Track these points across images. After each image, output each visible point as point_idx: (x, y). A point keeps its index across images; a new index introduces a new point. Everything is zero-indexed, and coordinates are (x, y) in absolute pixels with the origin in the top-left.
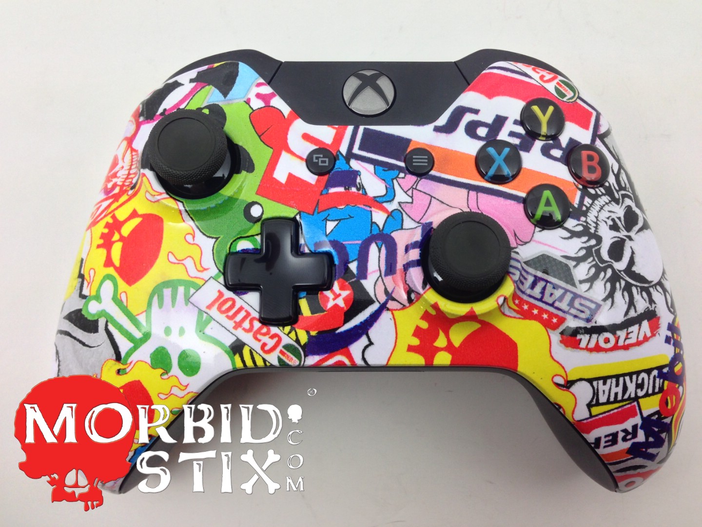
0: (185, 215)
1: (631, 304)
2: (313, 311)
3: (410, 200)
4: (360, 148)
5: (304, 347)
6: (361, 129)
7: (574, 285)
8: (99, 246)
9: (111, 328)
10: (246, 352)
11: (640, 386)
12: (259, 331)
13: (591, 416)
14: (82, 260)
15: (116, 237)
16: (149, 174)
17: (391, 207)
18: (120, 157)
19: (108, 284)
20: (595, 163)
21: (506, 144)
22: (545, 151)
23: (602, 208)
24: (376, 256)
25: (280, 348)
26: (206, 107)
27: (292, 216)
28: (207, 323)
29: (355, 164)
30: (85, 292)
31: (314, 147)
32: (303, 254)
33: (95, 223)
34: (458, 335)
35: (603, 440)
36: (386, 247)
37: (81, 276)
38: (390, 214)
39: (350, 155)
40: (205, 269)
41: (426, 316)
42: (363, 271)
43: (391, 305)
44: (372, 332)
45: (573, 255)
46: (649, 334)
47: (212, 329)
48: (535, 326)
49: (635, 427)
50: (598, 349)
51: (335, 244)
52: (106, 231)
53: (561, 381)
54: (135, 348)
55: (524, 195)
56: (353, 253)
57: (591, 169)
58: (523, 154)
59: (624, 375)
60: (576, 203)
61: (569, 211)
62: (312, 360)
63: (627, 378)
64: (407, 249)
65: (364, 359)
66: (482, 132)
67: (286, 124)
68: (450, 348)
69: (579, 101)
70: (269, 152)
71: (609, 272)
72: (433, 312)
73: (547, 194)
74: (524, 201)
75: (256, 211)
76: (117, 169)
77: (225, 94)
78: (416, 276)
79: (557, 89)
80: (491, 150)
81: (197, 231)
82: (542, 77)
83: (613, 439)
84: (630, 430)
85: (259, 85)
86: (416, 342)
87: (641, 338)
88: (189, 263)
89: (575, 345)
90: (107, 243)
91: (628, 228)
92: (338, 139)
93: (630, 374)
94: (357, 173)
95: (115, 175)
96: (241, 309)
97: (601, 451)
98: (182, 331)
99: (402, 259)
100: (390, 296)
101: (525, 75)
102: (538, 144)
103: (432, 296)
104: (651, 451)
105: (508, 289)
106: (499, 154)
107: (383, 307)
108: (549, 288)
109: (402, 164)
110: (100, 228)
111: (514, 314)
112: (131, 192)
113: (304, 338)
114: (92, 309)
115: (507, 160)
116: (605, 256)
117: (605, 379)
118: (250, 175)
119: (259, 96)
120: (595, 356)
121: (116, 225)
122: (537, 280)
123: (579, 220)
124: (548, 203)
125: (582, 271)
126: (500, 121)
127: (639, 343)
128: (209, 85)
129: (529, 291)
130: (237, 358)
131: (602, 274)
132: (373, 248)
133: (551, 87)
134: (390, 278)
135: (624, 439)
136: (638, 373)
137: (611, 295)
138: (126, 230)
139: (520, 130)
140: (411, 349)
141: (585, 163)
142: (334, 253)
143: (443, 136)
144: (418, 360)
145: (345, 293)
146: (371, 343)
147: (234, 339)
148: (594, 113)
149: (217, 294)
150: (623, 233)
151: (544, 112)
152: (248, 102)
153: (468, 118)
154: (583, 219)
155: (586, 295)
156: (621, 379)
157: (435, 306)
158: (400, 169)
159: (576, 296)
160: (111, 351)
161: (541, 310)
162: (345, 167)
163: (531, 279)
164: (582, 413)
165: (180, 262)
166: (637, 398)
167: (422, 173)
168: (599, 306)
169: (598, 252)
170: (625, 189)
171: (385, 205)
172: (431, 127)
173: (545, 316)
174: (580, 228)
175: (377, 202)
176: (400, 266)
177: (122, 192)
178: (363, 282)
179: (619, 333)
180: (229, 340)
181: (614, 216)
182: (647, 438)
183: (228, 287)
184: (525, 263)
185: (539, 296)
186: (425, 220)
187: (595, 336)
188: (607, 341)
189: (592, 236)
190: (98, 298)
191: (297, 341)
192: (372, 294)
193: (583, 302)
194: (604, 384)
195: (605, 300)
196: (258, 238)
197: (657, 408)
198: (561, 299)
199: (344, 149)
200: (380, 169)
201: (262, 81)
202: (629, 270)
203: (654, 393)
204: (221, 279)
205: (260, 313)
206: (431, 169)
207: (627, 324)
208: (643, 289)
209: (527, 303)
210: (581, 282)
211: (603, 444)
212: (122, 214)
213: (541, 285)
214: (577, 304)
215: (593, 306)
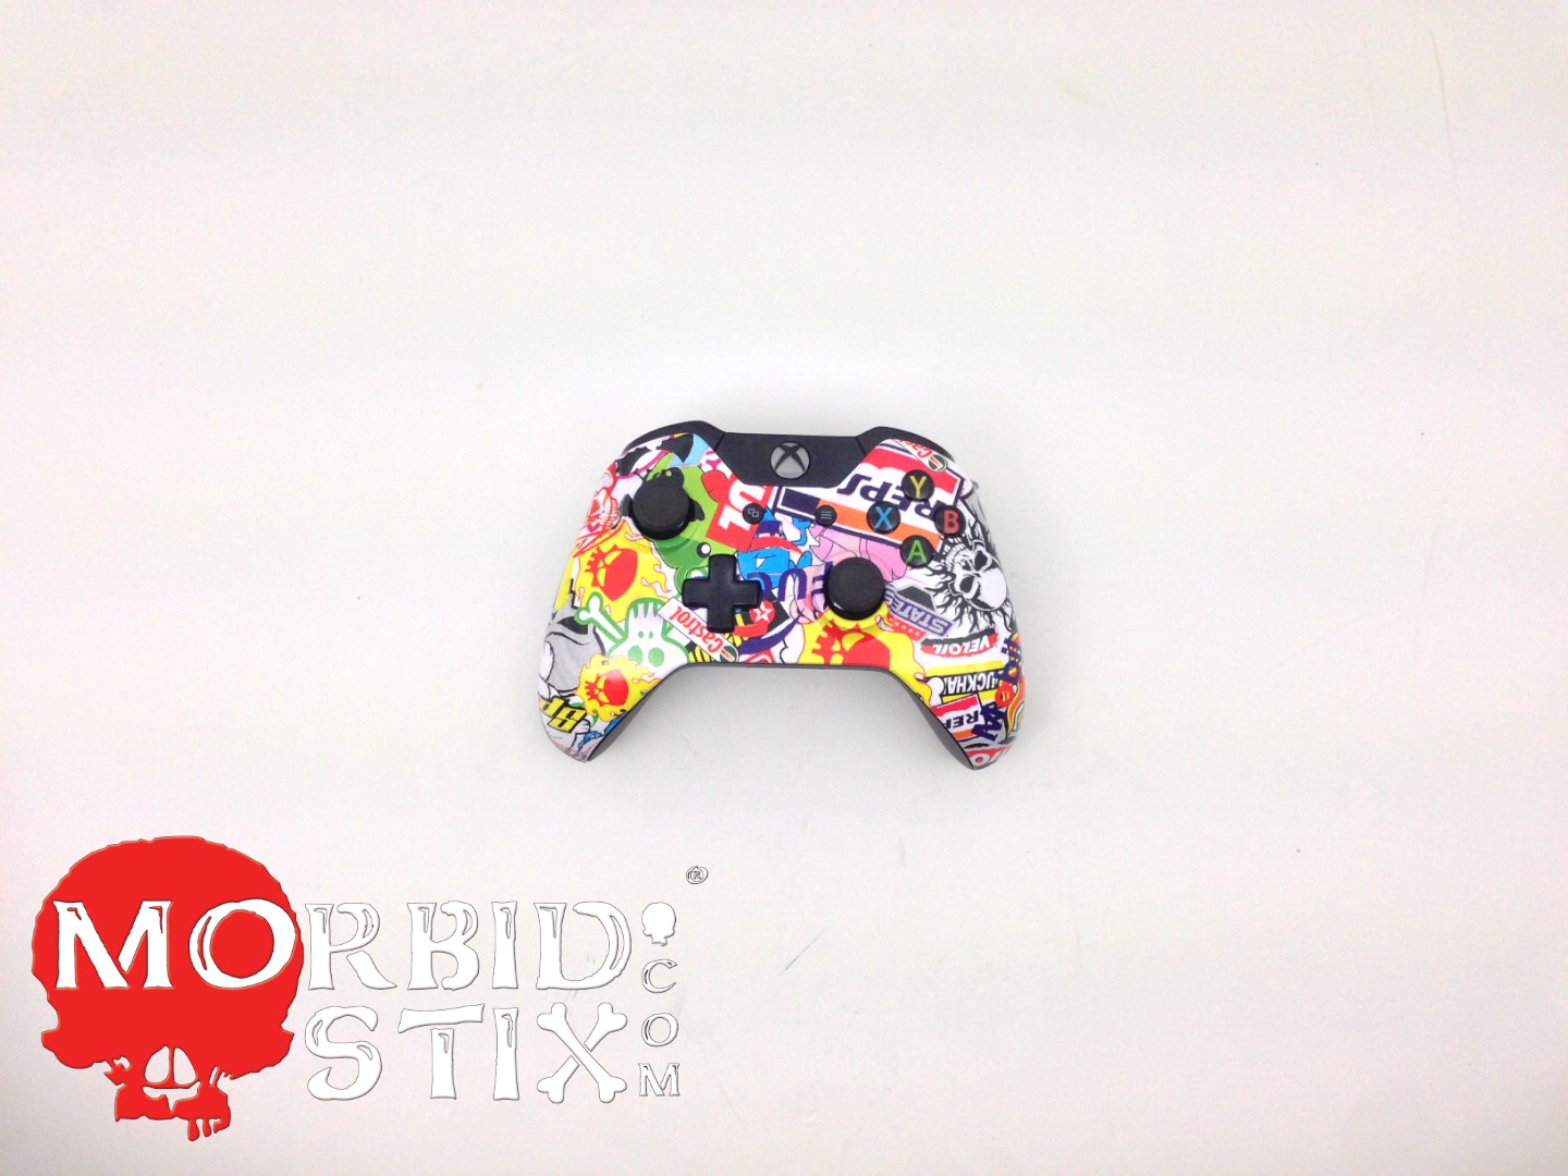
0: (654, 551)
1: (975, 623)
2: (745, 623)
3: (817, 544)
4: (783, 504)
5: (738, 648)
6: (784, 489)
7: (933, 609)
8: (587, 571)
9: (597, 630)
10: (697, 650)
11: (979, 683)
12: (706, 637)
13: (943, 703)
14: (572, 580)
15: (601, 564)
16: (629, 520)
17: (803, 549)
18: (601, 502)
19: (595, 600)
20: (954, 520)
21: (889, 504)
22: (918, 510)
23: (958, 553)
24: (791, 585)
25: (722, 648)
26: (670, 469)
27: (732, 553)
28: (670, 629)
29: (778, 516)
30: (577, 604)
31: (748, 502)
32: (739, 582)
33: (581, 552)
34: (849, 642)
35: (953, 722)
36: (800, 579)
37: (572, 592)
38: (803, 555)
39: (775, 509)
40: (669, 591)
41: (826, 629)
42: (782, 596)
43: (801, 620)
44: (787, 639)
45: (933, 588)
46: (988, 645)
47: (673, 634)
48: (903, 638)
49: (976, 713)
50: (948, 655)
51: (763, 575)
52: (592, 559)
53: (921, 678)
54: (616, 646)
55: (900, 542)
56: (775, 582)
57: (951, 525)
58: (901, 512)
59: (966, 674)
60: (938, 549)
61: (932, 554)
62: (744, 658)
63: (970, 677)
64: (814, 580)
65: (781, 658)
66: (873, 494)
67: (728, 484)
68: (842, 652)
69: (947, 472)
70: (715, 505)
71: (960, 600)
72: (831, 626)
73: (917, 543)
74: (900, 547)
75: (705, 550)
76: (599, 511)
77: (683, 459)
78: (820, 600)
79: (930, 463)
80: (878, 509)
81: (663, 564)
82: (919, 453)
83: (960, 721)
84: (973, 715)
85: (709, 453)
86: (818, 647)
87: (982, 647)
88: (657, 586)
89: (932, 652)
90: (593, 568)
91: (978, 568)
92: (767, 497)
93: (972, 675)
94: (779, 523)
95: (597, 517)
96: (694, 620)
97: (952, 730)
98: (651, 635)
99: (810, 587)
100: (800, 613)
101: (907, 451)
102: (913, 505)
103: (830, 615)
104: (990, 732)
105: (883, 611)
106: (884, 512)
107: (796, 621)
108: (915, 611)
109: (813, 517)
110: (587, 557)
111: (889, 629)
112: (612, 531)
113: (738, 642)
114: (583, 617)
115: (889, 517)
116: (957, 588)
117: (953, 677)
118: (702, 523)
119: (708, 462)
120: (946, 659)
121: (600, 556)
122: (907, 605)
123: (939, 561)
124: (917, 550)
125: (939, 600)
126: (886, 486)
127: (979, 652)
128: (671, 451)
129: (900, 613)
130: (691, 655)
131: (954, 602)
132: (790, 579)
133: (926, 461)
134: (801, 601)
135: (968, 722)
136: (978, 673)
137: (960, 617)
138: (609, 559)
139: (901, 494)
140: (815, 651)
141: (947, 520)
142: (762, 582)
143: (844, 497)
144: (819, 660)
145: (769, 611)
146: (786, 647)
147: (688, 641)
148: (959, 480)
149: (676, 610)
150: (973, 571)
151: (918, 480)
152: (700, 466)
153: (863, 483)
154: (942, 561)
155: (941, 616)
156: (965, 678)
157: (832, 622)
158: (812, 521)
159: (934, 617)
160: (598, 648)
161: (908, 627)
162: (772, 519)
163: (902, 604)
164: (936, 701)
165: (650, 585)
166: (977, 692)
167: (827, 524)
168: (950, 625)
169: (952, 586)
170: (978, 538)
171: (800, 547)
172: (835, 489)
173: (911, 631)
174: (940, 568)
175: (793, 545)
176: (808, 592)
177: (604, 531)
178: (782, 603)
179: (964, 644)
180: (685, 642)
181: (966, 559)
182: (986, 721)
183: (686, 605)
184: (899, 592)
185: (907, 616)
186: (828, 560)
187: (946, 646)
188: (955, 649)
189: (948, 574)
190: (587, 609)
191: (734, 644)
192: (788, 612)
193: (938, 621)
194: (953, 680)
195: (955, 620)
196: (707, 569)
197: (994, 700)
198: (922, 619)
199: (770, 505)
200: (796, 520)
201: (710, 449)
202: (975, 599)
203: (990, 689)
204: (680, 598)
205: (708, 623)
206: (834, 520)
207: (971, 638)
208: (985, 613)
209: (900, 621)
210: (938, 607)
211: (952, 725)
212: (605, 547)
213: (909, 608)
214: (934, 622)
215: (946, 624)
